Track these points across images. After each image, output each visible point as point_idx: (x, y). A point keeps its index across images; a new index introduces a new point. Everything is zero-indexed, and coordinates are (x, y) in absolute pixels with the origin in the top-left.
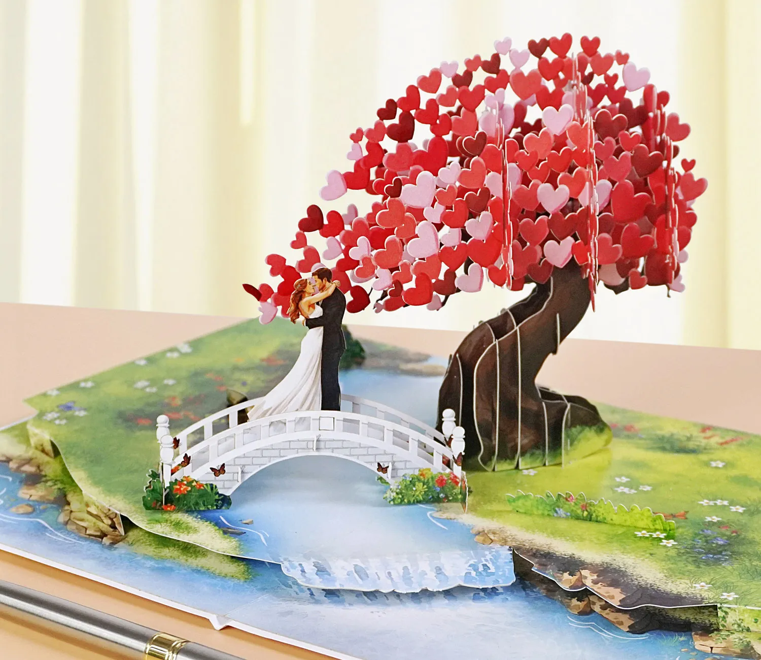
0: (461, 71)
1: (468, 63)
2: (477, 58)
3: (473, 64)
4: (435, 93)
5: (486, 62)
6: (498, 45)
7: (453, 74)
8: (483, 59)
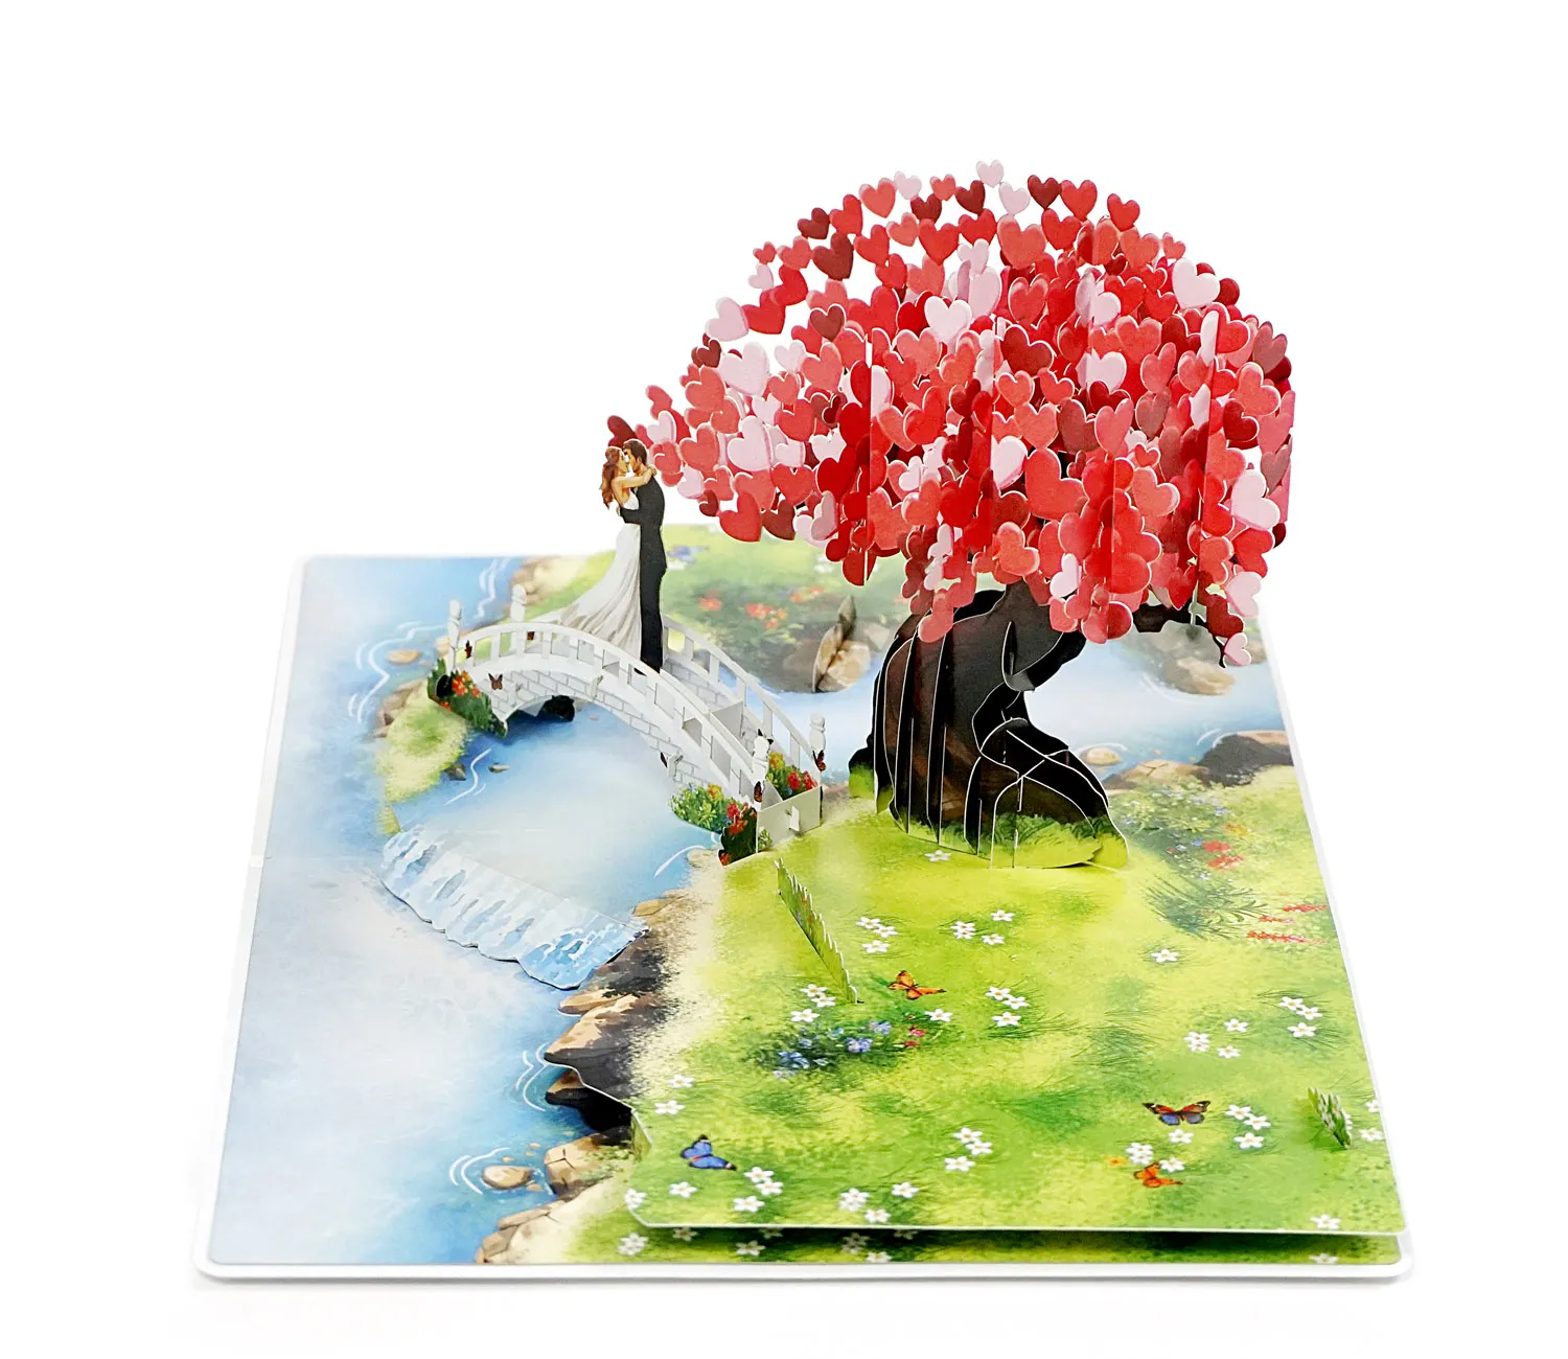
0: (925, 194)
1: (936, 184)
2: (950, 180)
3: (944, 187)
4: (886, 217)
5: (962, 190)
6: (981, 167)
7: (912, 196)
8: (958, 184)
